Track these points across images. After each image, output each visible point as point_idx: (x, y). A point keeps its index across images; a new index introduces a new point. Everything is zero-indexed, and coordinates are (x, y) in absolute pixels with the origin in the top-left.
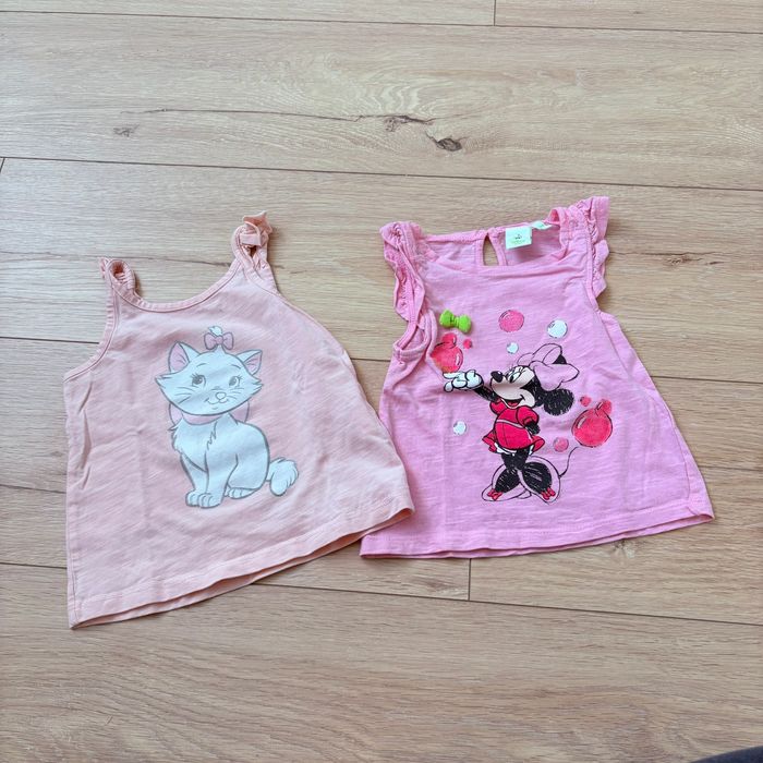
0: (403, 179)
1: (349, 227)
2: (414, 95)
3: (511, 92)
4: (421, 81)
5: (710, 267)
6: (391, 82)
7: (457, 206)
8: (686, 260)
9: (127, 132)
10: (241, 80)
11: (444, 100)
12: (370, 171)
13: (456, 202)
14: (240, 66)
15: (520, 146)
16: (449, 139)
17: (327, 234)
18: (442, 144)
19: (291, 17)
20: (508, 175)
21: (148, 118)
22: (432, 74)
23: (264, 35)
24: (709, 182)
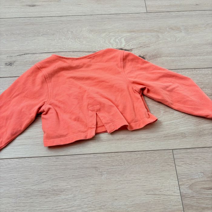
2: (123, 40)
3: (159, 36)
4: (125, 35)
6: (113, 36)
9: (11, 64)
10: (54, 40)
11: (134, 41)
14: (53, 34)
15: (167, 57)
19: (71, 15)
21: (19, 58)
22: (128, 32)
23: (61, 22)
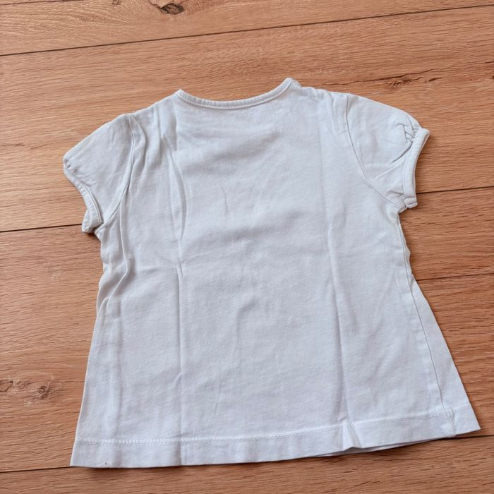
0: (132, 46)
1: (83, 98)
5: (430, 84)
7: (185, 62)
8: (406, 81)
12: (100, 43)
13: (184, 59)
16: (172, 4)
17: (64, 107)
18: (165, 9)
20: (230, 28)
24: (417, 6)
